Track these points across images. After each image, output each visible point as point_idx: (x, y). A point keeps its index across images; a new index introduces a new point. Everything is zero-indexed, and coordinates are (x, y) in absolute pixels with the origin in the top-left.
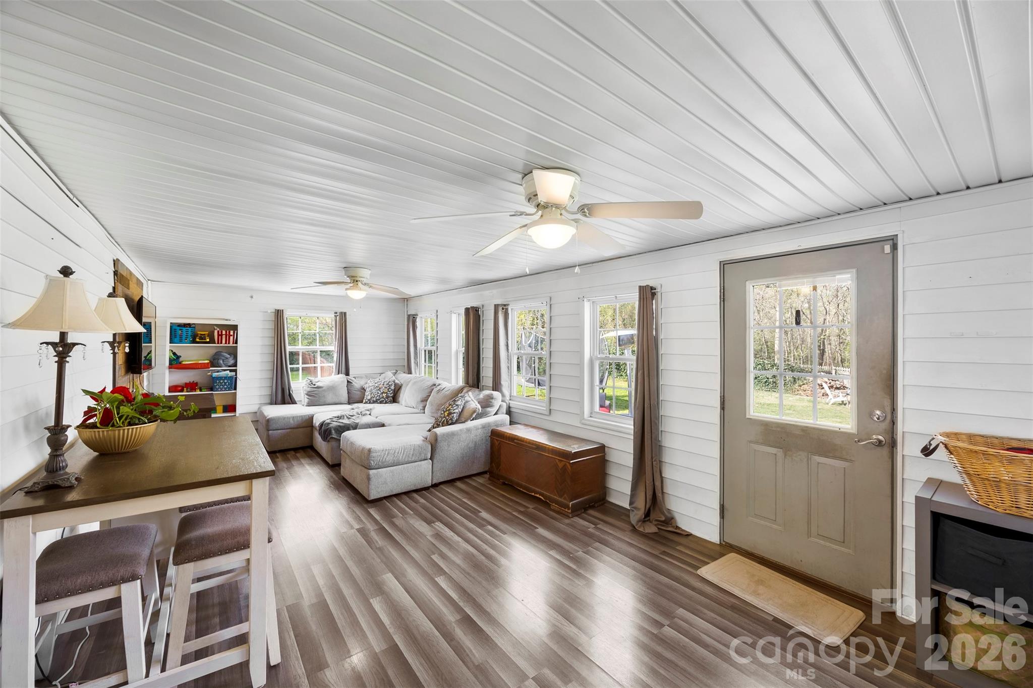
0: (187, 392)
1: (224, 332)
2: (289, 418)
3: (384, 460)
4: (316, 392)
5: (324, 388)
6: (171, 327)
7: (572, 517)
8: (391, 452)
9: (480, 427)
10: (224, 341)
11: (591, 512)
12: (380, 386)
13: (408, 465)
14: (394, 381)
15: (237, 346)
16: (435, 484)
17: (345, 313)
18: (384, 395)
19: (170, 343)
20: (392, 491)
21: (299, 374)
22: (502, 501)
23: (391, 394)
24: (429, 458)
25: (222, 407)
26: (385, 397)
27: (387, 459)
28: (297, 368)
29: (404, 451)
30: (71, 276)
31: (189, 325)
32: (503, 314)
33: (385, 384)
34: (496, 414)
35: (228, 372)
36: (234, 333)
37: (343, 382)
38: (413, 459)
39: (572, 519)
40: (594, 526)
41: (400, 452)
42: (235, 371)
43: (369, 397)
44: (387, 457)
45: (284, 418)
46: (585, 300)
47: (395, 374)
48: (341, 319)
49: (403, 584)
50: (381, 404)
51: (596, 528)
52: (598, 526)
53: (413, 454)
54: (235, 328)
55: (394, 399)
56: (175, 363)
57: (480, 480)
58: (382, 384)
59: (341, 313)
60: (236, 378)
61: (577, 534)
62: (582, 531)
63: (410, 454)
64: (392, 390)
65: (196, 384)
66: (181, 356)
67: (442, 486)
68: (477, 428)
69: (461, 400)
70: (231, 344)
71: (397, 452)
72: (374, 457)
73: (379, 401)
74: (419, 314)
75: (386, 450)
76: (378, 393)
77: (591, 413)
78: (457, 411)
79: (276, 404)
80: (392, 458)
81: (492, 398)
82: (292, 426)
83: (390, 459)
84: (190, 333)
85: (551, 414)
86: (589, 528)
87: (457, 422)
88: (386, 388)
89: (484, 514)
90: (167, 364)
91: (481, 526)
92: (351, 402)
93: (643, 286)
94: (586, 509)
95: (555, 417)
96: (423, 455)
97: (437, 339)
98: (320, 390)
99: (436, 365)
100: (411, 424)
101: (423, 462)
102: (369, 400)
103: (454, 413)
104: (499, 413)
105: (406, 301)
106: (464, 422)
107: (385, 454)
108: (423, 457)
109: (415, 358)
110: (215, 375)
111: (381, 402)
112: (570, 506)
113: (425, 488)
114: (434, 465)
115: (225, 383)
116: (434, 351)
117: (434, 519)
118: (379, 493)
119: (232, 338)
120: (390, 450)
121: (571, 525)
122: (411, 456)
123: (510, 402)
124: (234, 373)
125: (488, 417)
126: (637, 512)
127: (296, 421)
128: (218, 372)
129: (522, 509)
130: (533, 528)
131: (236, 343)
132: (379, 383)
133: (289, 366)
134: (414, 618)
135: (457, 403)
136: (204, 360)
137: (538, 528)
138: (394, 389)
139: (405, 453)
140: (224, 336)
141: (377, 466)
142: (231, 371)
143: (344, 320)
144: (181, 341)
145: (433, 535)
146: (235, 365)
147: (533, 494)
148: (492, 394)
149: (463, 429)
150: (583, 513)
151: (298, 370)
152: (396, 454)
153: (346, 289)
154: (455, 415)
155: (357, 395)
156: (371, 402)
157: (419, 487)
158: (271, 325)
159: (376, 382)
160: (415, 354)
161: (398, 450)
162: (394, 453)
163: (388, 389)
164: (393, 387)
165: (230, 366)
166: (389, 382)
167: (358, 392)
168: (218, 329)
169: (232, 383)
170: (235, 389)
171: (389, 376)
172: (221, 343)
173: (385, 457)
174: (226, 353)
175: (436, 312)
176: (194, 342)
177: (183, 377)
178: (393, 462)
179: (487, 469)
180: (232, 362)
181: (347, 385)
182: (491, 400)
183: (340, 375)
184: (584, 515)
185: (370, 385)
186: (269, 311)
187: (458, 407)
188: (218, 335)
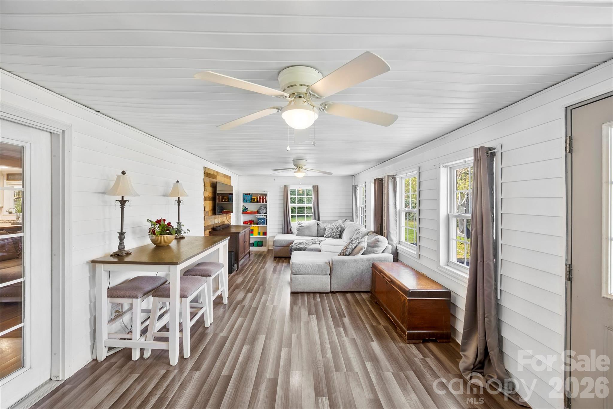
0: (249, 224)
1: (262, 197)
2: (283, 241)
3: (300, 270)
4: (300, 229)
5: (304, 227)
6: (243, 195)
7: (407, 343)
8: (304, 266)
9: (365, 260)
10: (262, 202)
11: (431, 346)
12: (333, 228)
13: (314, 276)
14: (341, 226)
15: (267, 204)
16: (333, 291)
17: (317, 186)
18: (334, 233)
19: (243, 202)
20: (304, 290)
21: (296, 219)
22: (366, 314)
23: (338, 233)
24: (329, 274)
25: (262, 233)
26: (335, 235)
27: (301, 270)
28: (295, 215)
29: (312, 267)
30: (125, 175)
31: (249, 194)
32: (393, 182)
33: (336, 227)
34: (383, 252)
35: (263, 216)
36: (266, 197)
37: (314, 224)
38: (317, 273)
39: (407, 344)
40: (422, 357)
41: (309, 267)
42: (266, 216)
43: (327, 234)
44: (301, 269)
45: (281, 241)
46: (441, 166)
47: (343, 222)
48: (315, 189)
49: (265, 344)
50: (333, 239)
51: (423, 360)
52: (425, 358)
53: (317, 270)
54: (266, 195)
55: (340, 237)
56: (245, 211)
57: (365, 296)
58: (334, 226)
59: (315, 186)
60: (267, 219)
61: (401, 357)
62: (408, 357)
63: (316, 270)
64: (339, 231)
65: (253, 221)
66: (248, 208)
67: (337, 294)
68: (363, 260)
69: (355, 240)
70: (265, 203)
71: (307, 267)
72: (294, 268)
73: (331, 237)
74: (358, 184)
75: (301, 265)
76: (331, 232)
77: (448, 262)
78: (351, 247)
79: (284, 233)
80: (304, 270)
81: (378, 241)
82: (284, 245)
83: (303, 270)
84: (250, 198)
85: (420, 258)
86: (416, 357)
87: (350, 254)
88: (336, 229)
89: (346, 320)
90: (242, 212)
91: (337, 326)
92: (319, 235)
93: (477, 148)
94: (425, 341)
95: (423, 261)
96: (324, 272)
97: (366, 200)
98: (302, 228)
99: (364, 216)
100: (333, 252)
101: (324, 276)
102: (327, 236)
103: (349, 248)
104: (385, 252)
105: (353, 177)
106: (354, 255)
107: (301, 267)
108: (324, 273)
109: (356, 212)
110: (258, 217)
111: (332, 238)
112: (407, 334)
113: (325, 292)
114: (332, 279)
115: (262, 221)
116: (364, 208)
117: (314, 312)
118: (297, 289)
119: (265, 200)
120: (304, 265)
121: (402, 349)
122: (316, 271)
123: (397, 245)
124: (266, 217)
125: (375, 254)
126: (466, 360)
127: (286, 243)
128: (260, 216)
129: (375, 324)
130: (370, 340)
131: (267, 202)
132: (332, 226)
133: (290, 214)
134: (252, 366)
135: (352, 242)
136: (255, 210)
137: (374, 342)
138: (341, 230)
139: (313, 268)
140: (262, 199)
141: (296, 273)
142: (265, 216)
143: (317, 190)
144: (246, 202)
145: (305, 322)
146: (266, 213)
147: (388, 316)
148: (379, 239)
149: (352, 259)
150: (422, 343)
151: (296, 216)
152: (307, 268)
153: (294, 172)
154: (349, 249)
155: (321, 231)
156: (328, 237)
157: (321, 291)
158: (282, 194)
159: (331, 225)
160: (356, 209)
161: (308, 266)
162: (306, 267)
163: (337, 230)
164: (340, 229)
165: (265, 214)
166: (338, 226)
167: (322, 231)
168: (260, 196)
169: (265, 222)
170: (266, 225)
171: (340, 222)
172: (261, 202)
173: (300, 269)
174: (263, 207)
175: (364, 183)
176: (251, 202)
177: (248, 218)
178: (305, 272)
179: (369, 290)
180: (265, 211)
181: (317, 226)
182: (378, 242)
183: (315, 220)
184: (422, 345)
185: (328, 227)
186: (282, 187)
187: (353, 244)
188: (260, 199)
